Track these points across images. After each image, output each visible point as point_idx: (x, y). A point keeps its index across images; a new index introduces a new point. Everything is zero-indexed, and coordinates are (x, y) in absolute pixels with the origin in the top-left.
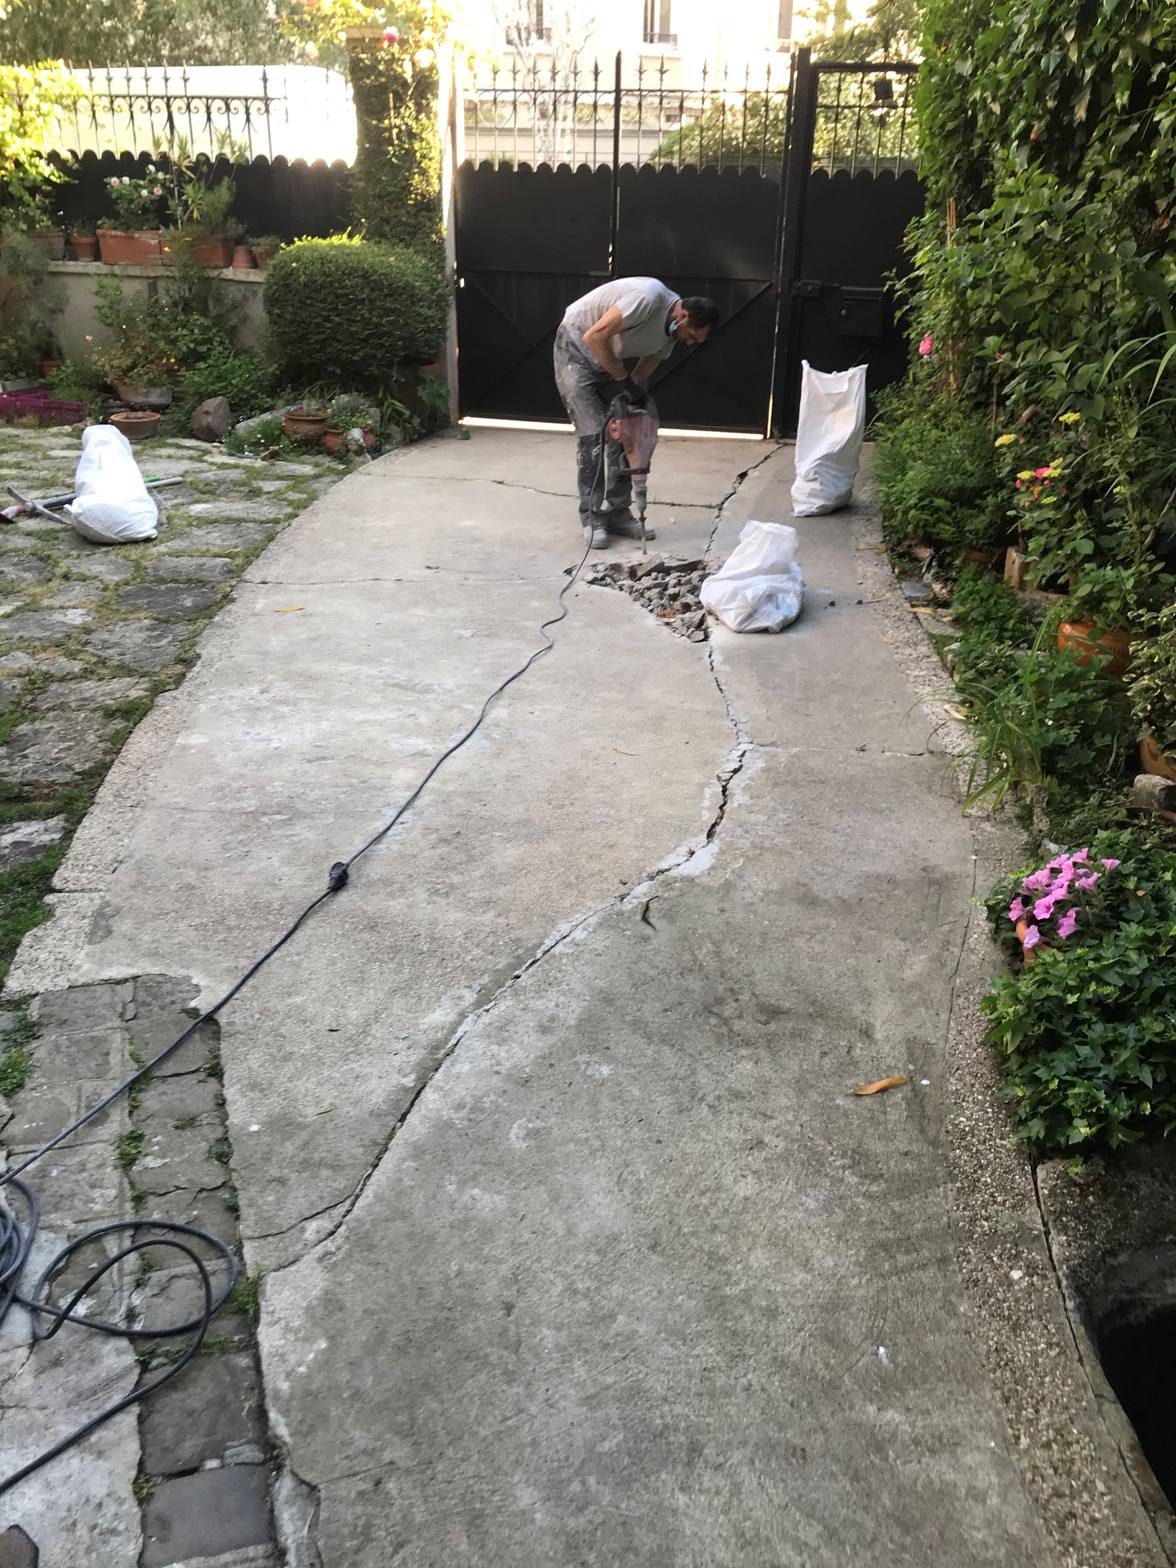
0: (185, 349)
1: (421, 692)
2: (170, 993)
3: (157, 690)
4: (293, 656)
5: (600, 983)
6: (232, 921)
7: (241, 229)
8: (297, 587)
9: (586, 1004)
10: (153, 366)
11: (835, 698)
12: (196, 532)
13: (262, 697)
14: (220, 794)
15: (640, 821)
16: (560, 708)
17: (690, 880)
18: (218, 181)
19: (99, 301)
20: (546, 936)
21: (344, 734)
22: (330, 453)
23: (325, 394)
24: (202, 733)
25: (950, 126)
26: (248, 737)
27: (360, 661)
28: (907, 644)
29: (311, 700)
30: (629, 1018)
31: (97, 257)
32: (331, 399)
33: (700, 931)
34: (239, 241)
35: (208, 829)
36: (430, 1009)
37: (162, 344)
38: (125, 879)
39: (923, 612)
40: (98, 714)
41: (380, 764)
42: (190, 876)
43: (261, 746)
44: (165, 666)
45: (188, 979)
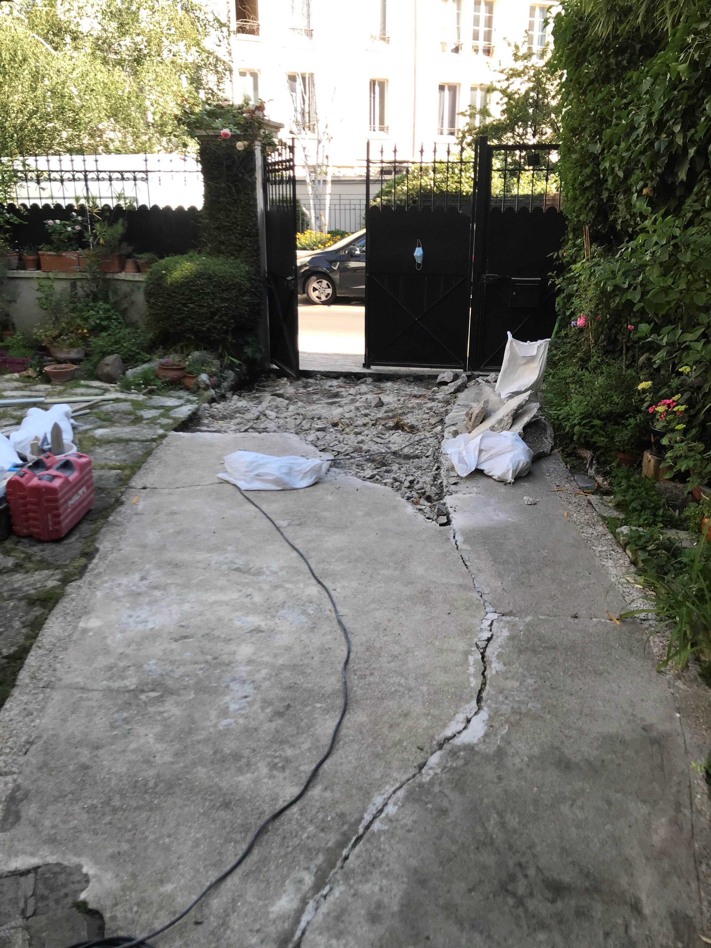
0: (93, 323)
1: (254, 575)
2: (64, 885)
3: (66, 581)
4: (163, 548)
5: (414, 862)
6: (116, 802)
7: (130, 249)
8: (167, 491)
9: (404, 886)
10: (73, 335)
11: (548, 571)
12: (99, 450)
13: (142, 583)
14: (109, 673)
15: (425, 688)
16: (354, 584)
17: (470, 748)
18: (116, 221)
19: (40, 295)
20: (364, 810)
21: (201, 614)
22: (187, 389)
23: (185, 351)
24: (97, 617)
25: (587, 184)
26: (131, 620)
27: (211, 550)
28: (588, 524)
29: (177, 585)
30: (441, 901)
31: (39, 267)
32: (188, 355)
33: (486, 801)
34: (129, 256)
35: (100, 707)
36: (277, 895)
37: (78, 321)
38: (34, 761)
39: (593, 498)
40: (23, 603)
41: (228, 641)
42: (85, 756)
43: (140, 627)
44: (73, 559)
45: (79, 867)
